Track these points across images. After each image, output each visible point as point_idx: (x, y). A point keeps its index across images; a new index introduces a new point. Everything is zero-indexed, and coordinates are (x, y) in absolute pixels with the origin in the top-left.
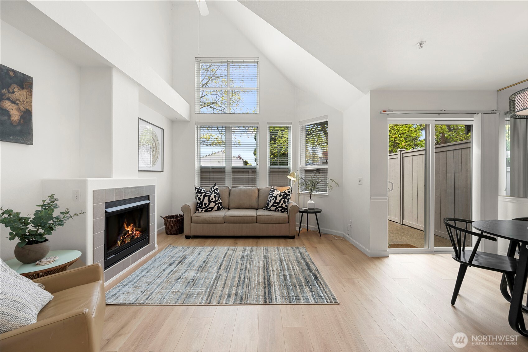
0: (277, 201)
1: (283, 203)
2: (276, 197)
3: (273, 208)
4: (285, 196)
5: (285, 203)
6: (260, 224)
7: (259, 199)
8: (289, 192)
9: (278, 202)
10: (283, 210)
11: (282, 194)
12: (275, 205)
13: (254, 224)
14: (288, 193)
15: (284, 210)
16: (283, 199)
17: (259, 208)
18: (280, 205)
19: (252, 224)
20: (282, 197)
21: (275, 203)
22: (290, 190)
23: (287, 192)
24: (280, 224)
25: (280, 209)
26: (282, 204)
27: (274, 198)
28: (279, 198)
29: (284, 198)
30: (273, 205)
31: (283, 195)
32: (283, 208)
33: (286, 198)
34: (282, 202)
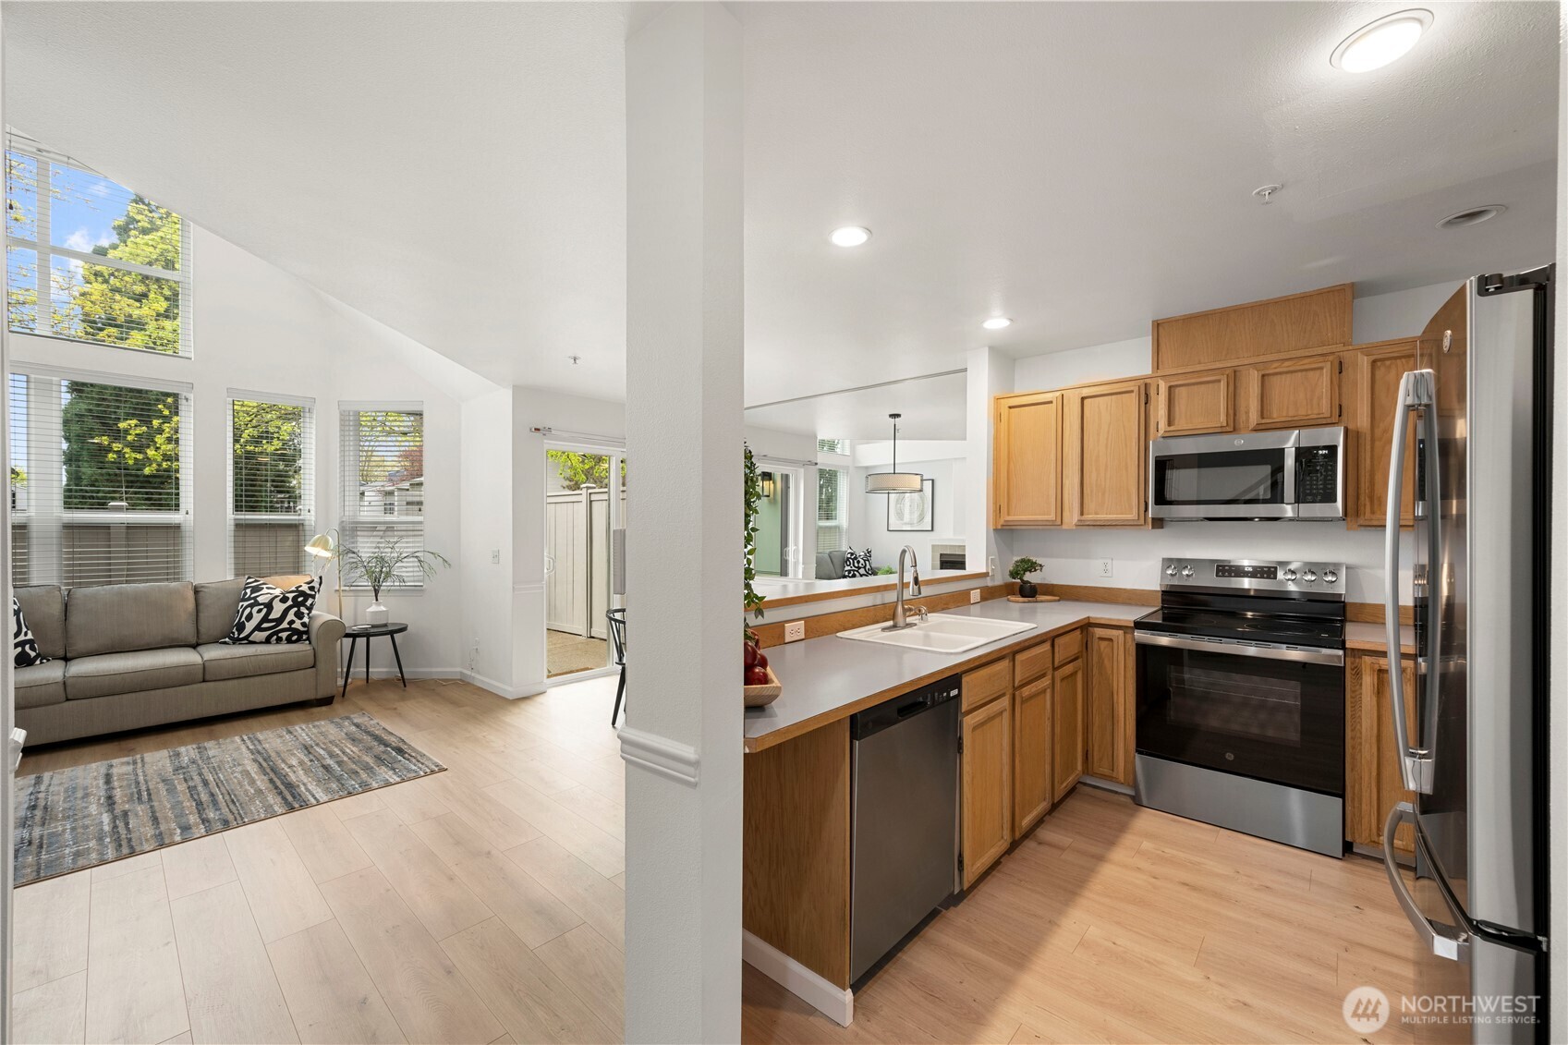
0: (275, 614)
1: (295, 619)
2: (269, 606)
3: (262, 636)
4: (300, 599)
5: (301, 618)
7: (201, 615)
8: (312, 588)
9: (278, 616)
10: (295, 638)
11: (291, 596)
12: (265, 625)
13: (195, 686)
14: (309, 592)
15: (297, 636)
16: (296, 609)
17: (200, 641)
18: (285, 625)
19: (187, 687)
20: (290, 603)
21: (265, 619)
22: (316, 584)
23: (305, 588)
24: (288, 674)
25: (284, 635)
26: (292, 622)
27: (262, 607)
28: (278, 609)
29: (296, 604)
30: (258, 628)
31: (294, 599)
32: (296, 631)
33: (303, 604)
34: (291, 616)
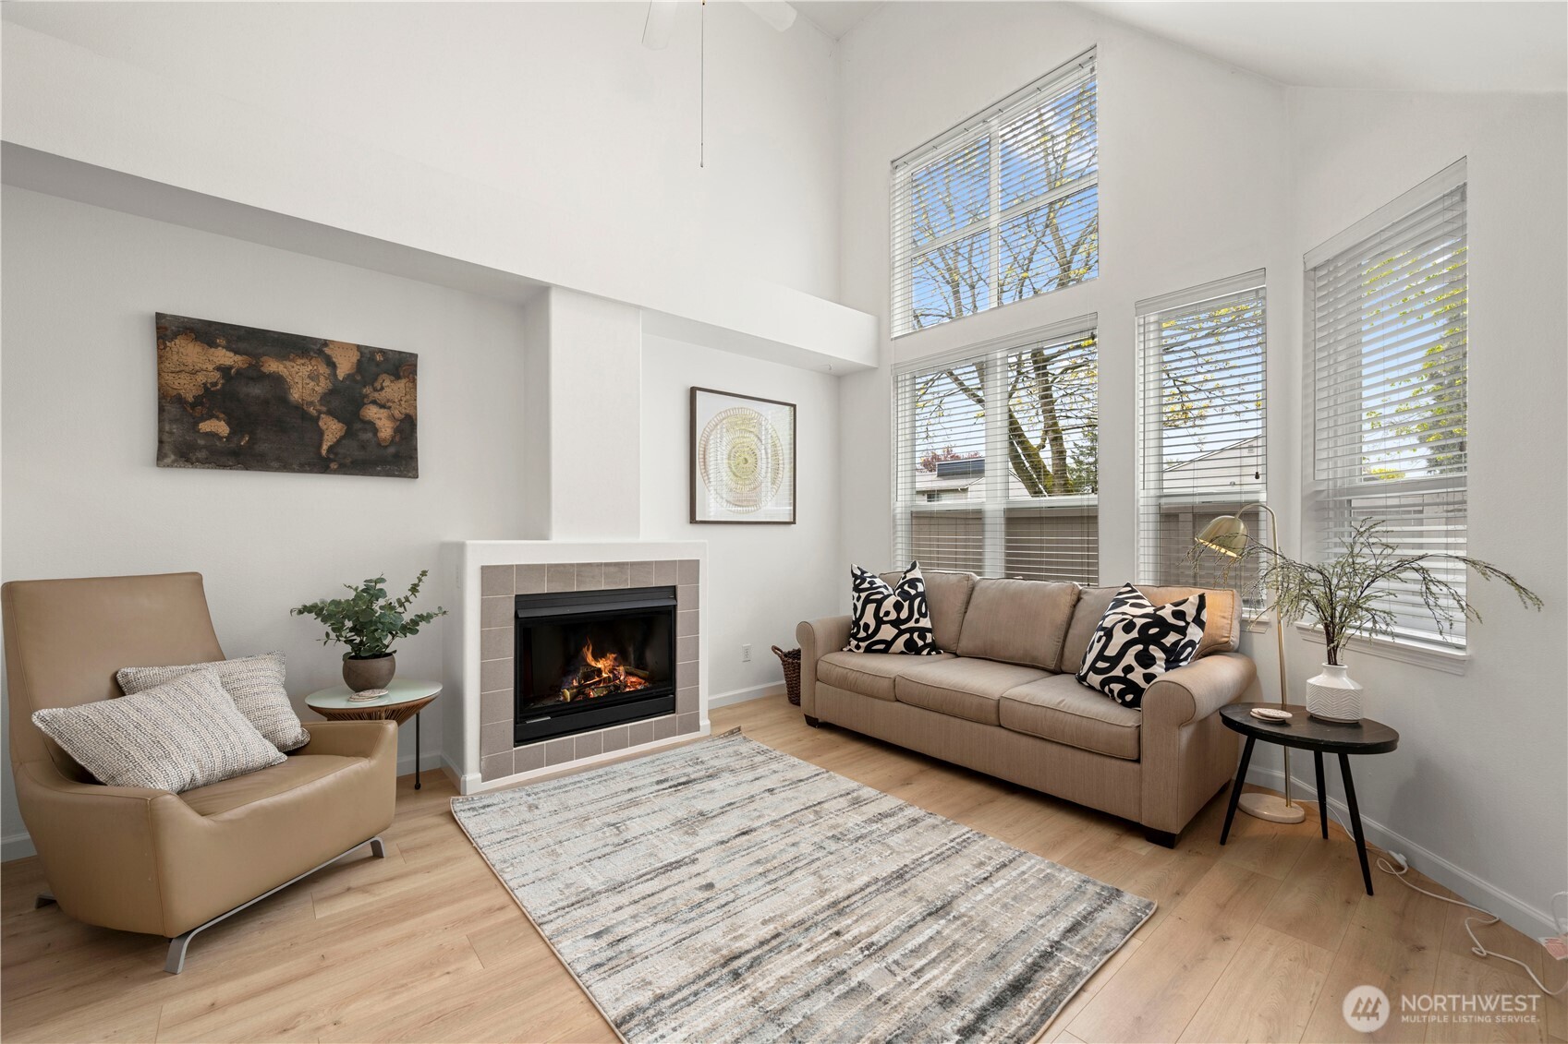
0: (1112, 651)
1: (1134, 664)
2: (1109, 633)
3: (1095, 679)
4: (1153, 631)
5: (1146, 666)
6: (1011, 734)
8: (1179, 615)
10: (1129, 697)
11: (1139, 622)
12: (1101, 665)
13: (989, 728)
14: (1171, 620)
15: (1132, 696)
16: (1140, 647)
17: (1064, 668)
18: (1118, 672)
19: (981, 726)
20: (1134, 634)
21: (1101, 656)
22: (1190, 610)
23: (1166, 613)
24: (1096, 758)
25: (1117, 687)
26: (1129, 669)
27: (1102, 633)
28: (1120, 638)
29: (1144, 638)
30: (1093, 668)
31: (1145, 627)
32: (1132, 687)
33: (1156, 640)
34: (1129, 659)
